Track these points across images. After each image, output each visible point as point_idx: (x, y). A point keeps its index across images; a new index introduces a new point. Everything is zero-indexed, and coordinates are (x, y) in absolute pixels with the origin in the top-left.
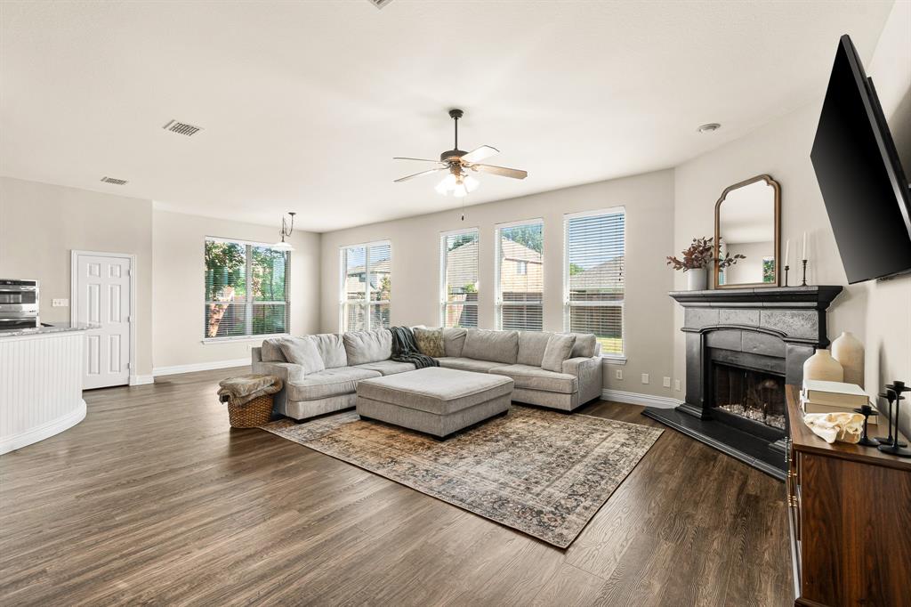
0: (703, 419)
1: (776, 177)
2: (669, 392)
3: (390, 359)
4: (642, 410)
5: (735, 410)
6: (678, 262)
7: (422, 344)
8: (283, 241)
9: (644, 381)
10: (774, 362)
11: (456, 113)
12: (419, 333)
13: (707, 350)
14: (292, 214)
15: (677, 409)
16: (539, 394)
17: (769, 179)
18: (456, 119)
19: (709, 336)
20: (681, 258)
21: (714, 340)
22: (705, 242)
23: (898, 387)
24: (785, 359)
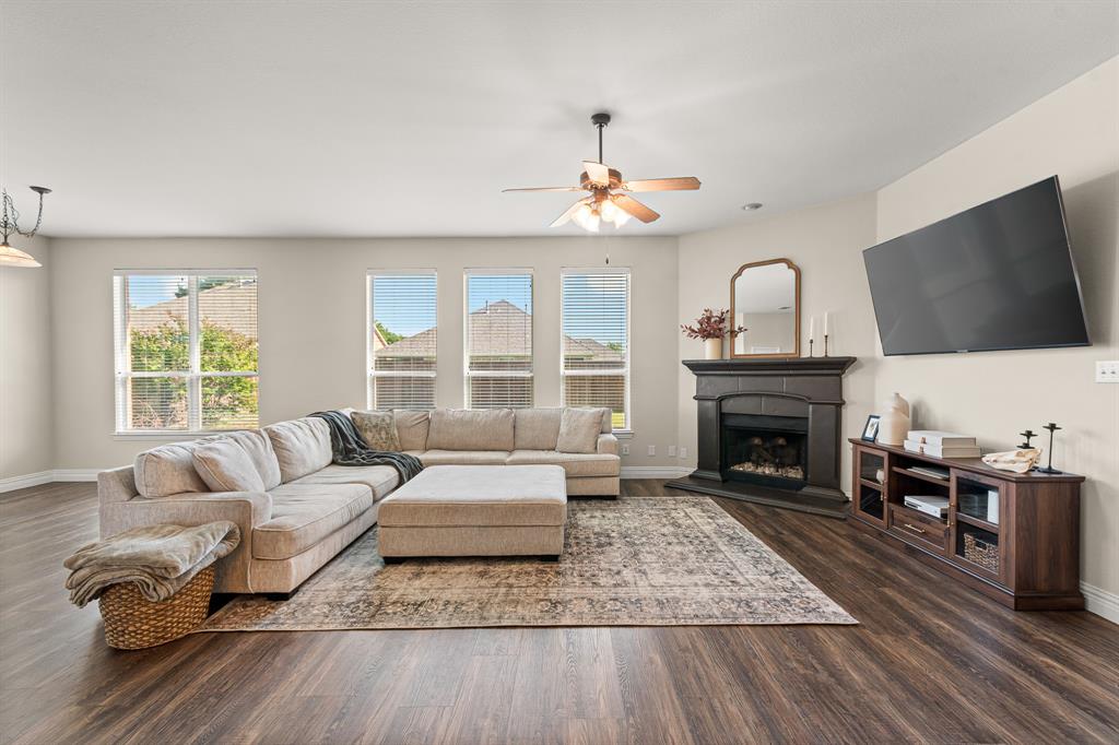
0: (724, 481)
1: (796, 263)
2: (673, 461)
3: (334, 462)
4: (664, 483)
5: (748, 468)
6: (693, 331)
7: (368, 436)
8: (5, 244)
9: (650, 454)
10: (792, 422)
11: (602, 119)
12: (363, 419)
13: (722, 416)
14: (41, 190)
15: (691, 477)
16: (580, 481)
17: (790, 265)
18: (601, 126)
19: (723, 402)
20: (696, 327)
21: (729, 406)
22: (722, 314)
23: (1052, 427)
24: (807, 418)
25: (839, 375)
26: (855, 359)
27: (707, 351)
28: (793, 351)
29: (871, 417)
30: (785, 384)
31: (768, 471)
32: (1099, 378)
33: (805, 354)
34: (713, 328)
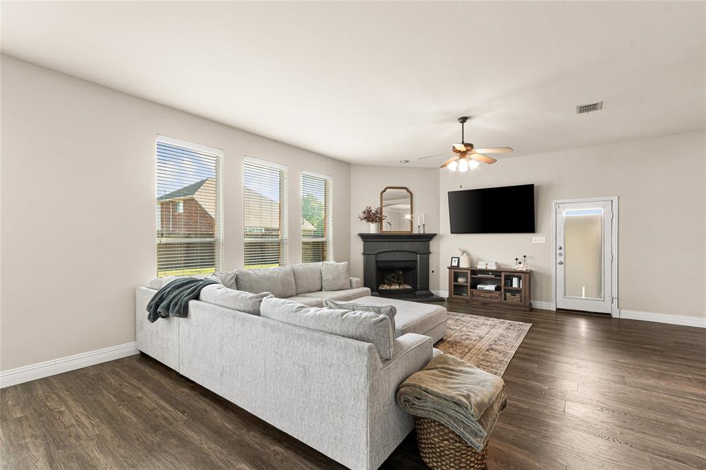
1: (410, 190)
10: (409, 263)
13: (378, 262)
17: (408, 191)
18: (463, 123)
19: (379, 256)
21: (382, 257)
22: (377, 209)
23: (525, 257)
24: (416, 261)
25: (429, 241)
26: (436, 234)
27: (372, 229)
28: (410, 230)
29: (452, 258)
30: (408, 246)
31: (397, 287)
32: (534, 242)
33: (416, 232)
34: (370, 217)
